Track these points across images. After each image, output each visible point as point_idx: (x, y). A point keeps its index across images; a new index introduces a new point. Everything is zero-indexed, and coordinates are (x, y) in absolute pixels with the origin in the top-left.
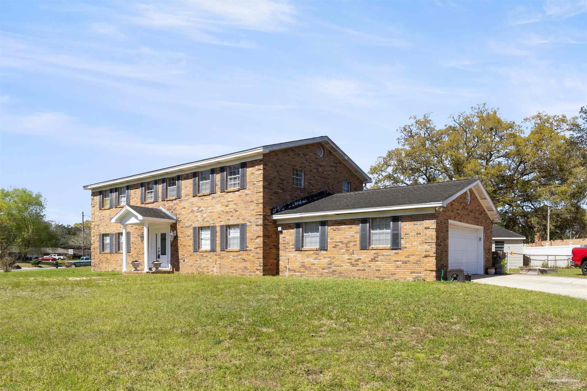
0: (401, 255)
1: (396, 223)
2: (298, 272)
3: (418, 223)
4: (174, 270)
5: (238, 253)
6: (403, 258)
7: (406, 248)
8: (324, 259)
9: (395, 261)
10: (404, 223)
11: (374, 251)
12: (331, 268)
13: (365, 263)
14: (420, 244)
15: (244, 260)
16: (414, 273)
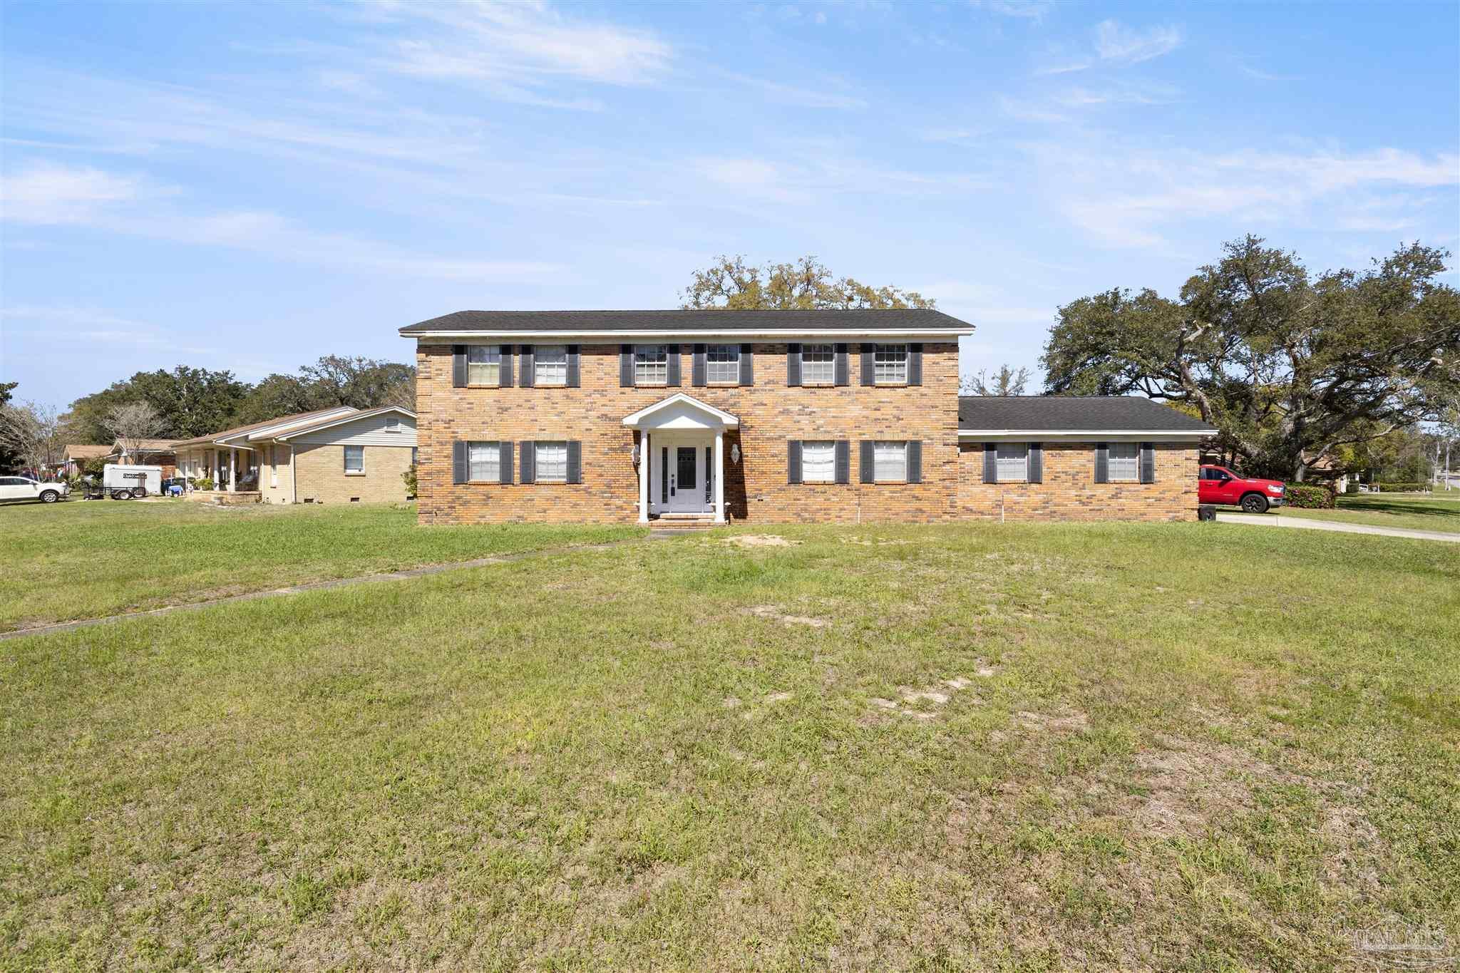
0: (1154, 491)
1: (1148, 451)
2: (989, 514)
3: (1177, 452)
4: (732, 516)
5: (904, 487)
6: (1156, 494)
7: (1160, 482)
8: (1035, 495)
9: (1146, 498)
10: (1158, 452)
11: (1116, 486)
12: (1048, 507)
13: (1102, 500)
14: (1179, 477)
15: (918, 499)
16: (1171, 512)
